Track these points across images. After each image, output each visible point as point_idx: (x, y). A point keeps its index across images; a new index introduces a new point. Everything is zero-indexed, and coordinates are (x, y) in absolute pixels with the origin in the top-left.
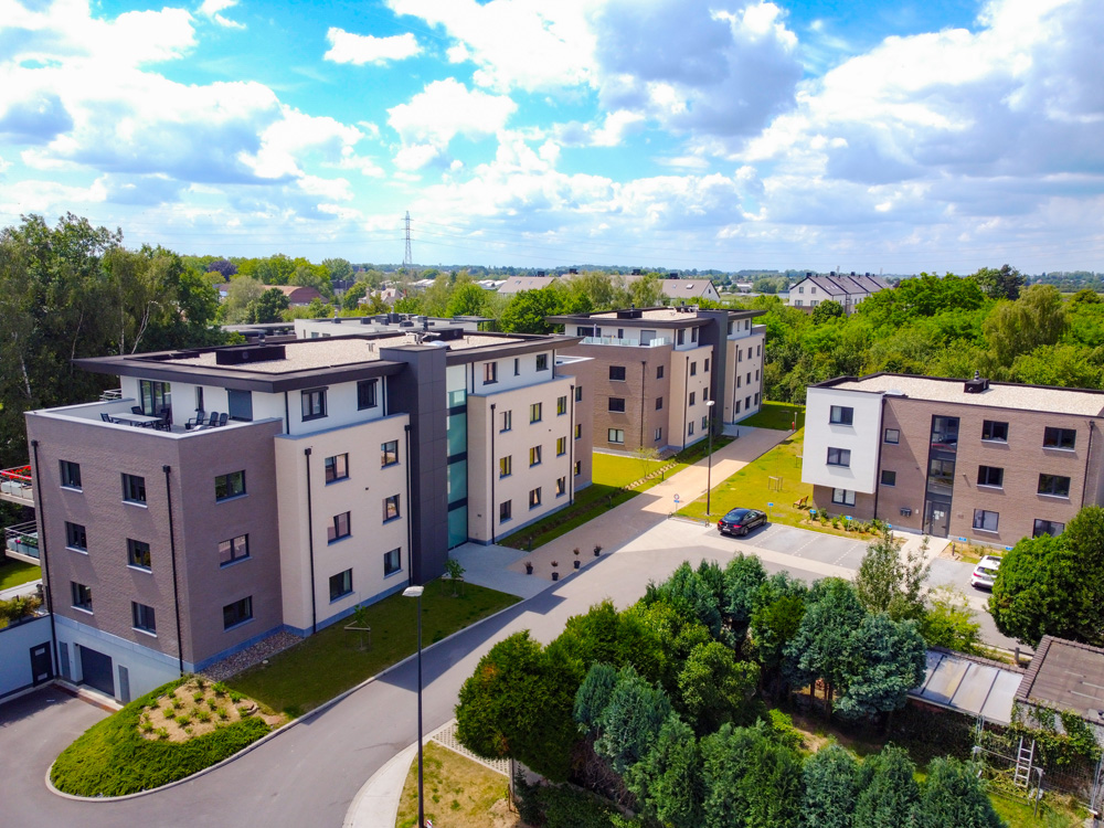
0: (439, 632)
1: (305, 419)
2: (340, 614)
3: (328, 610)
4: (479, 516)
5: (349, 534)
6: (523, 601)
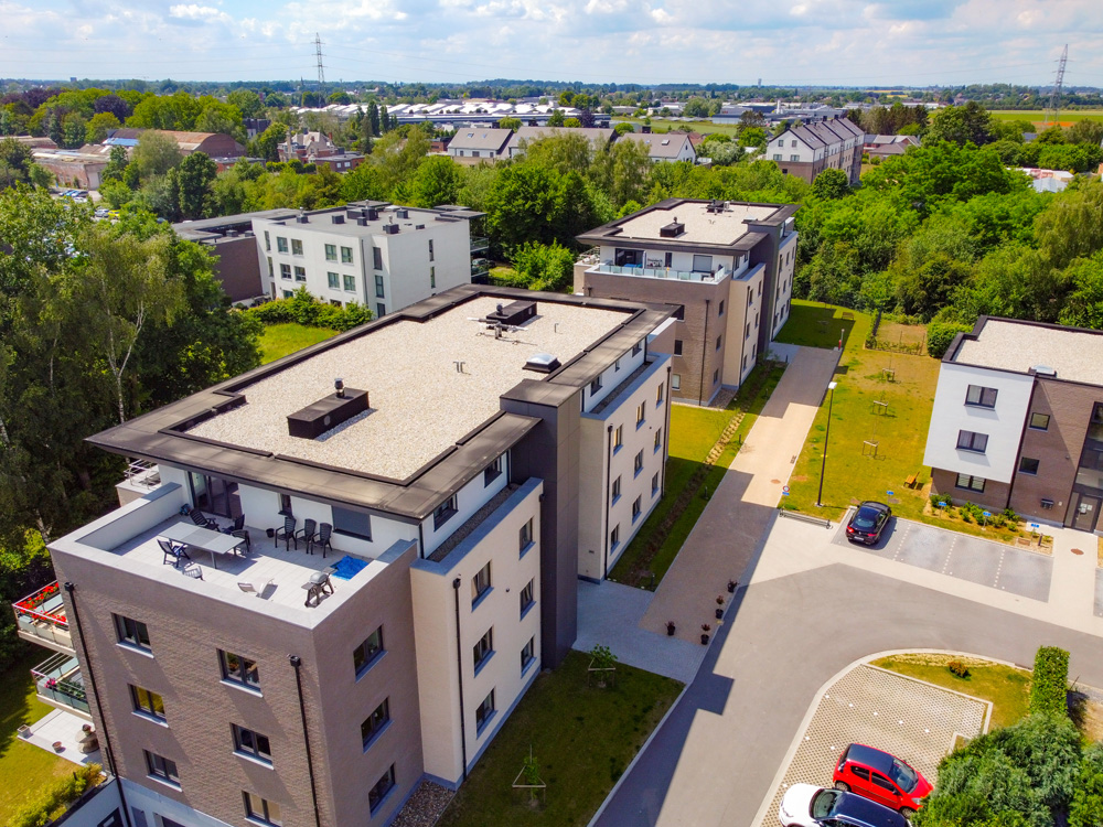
0: (613, 760)
1: (436, 525)
3: (475, 746)
4: (591, 552)
5: (491, 650)
6: (685, 690)
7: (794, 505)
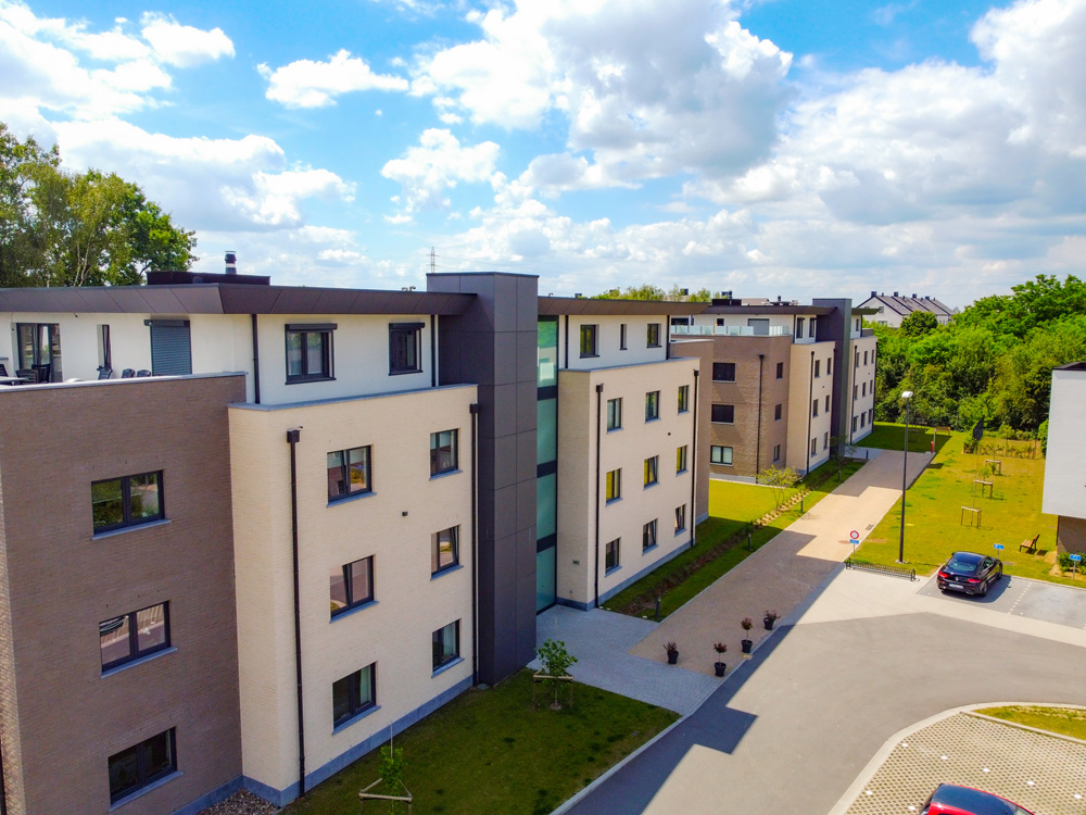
1: (291, 380)
2: (351, 752)
3: (329, 746)
4: (576, 562)
5: (370, 599)
6: (680, 721)
7: (868, 560)
